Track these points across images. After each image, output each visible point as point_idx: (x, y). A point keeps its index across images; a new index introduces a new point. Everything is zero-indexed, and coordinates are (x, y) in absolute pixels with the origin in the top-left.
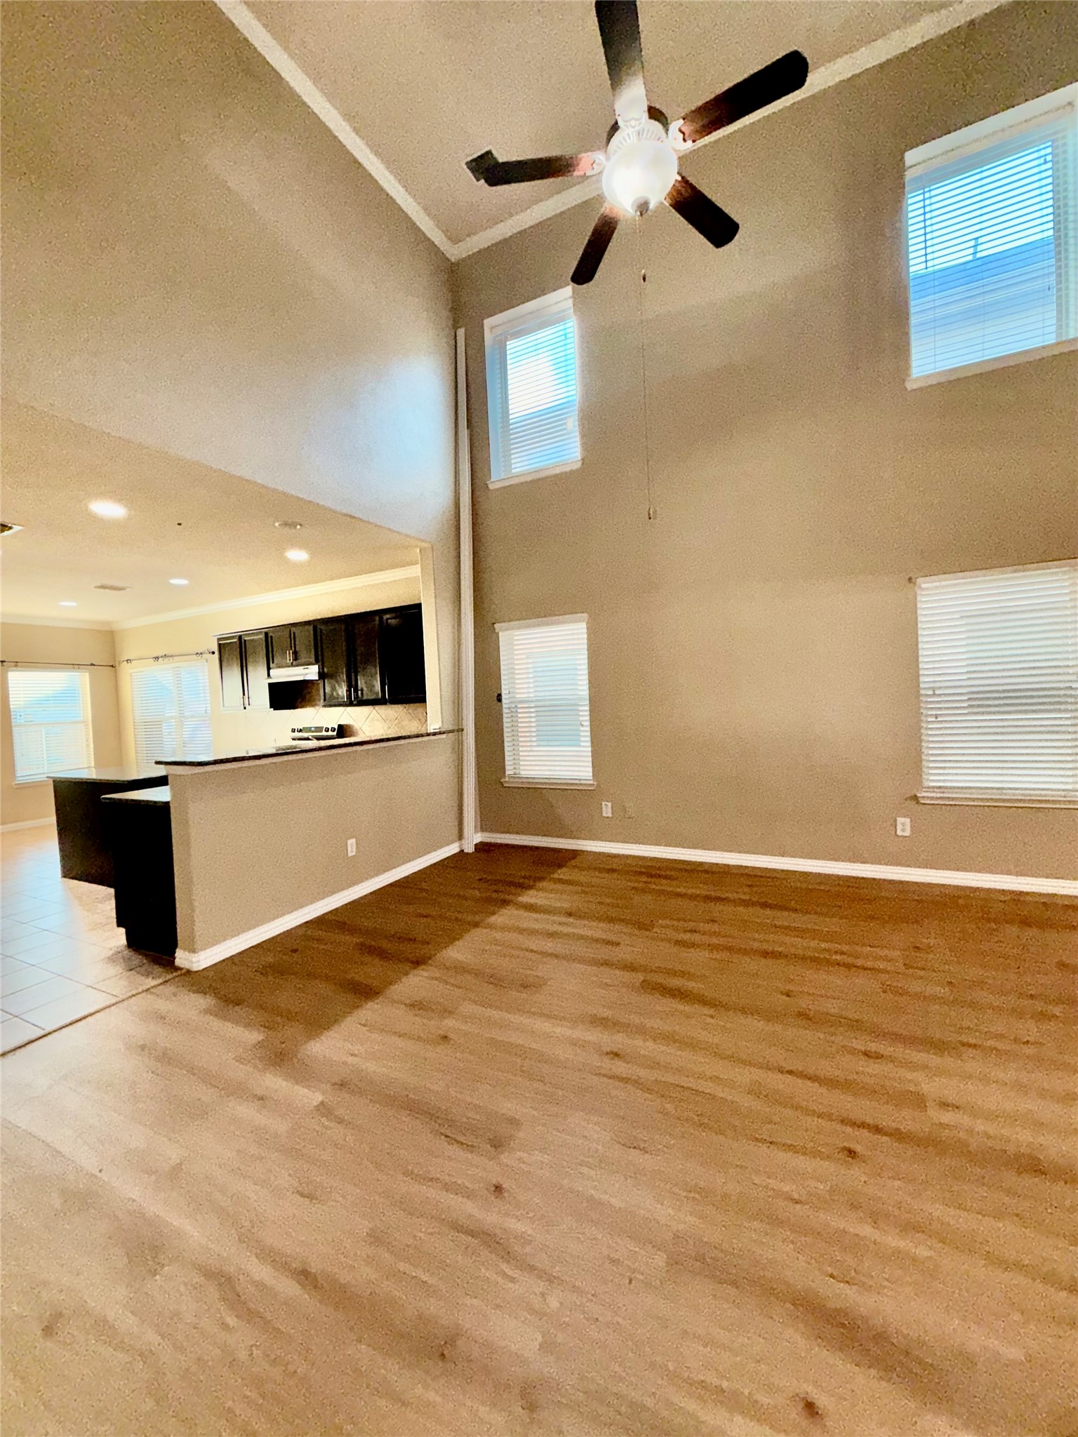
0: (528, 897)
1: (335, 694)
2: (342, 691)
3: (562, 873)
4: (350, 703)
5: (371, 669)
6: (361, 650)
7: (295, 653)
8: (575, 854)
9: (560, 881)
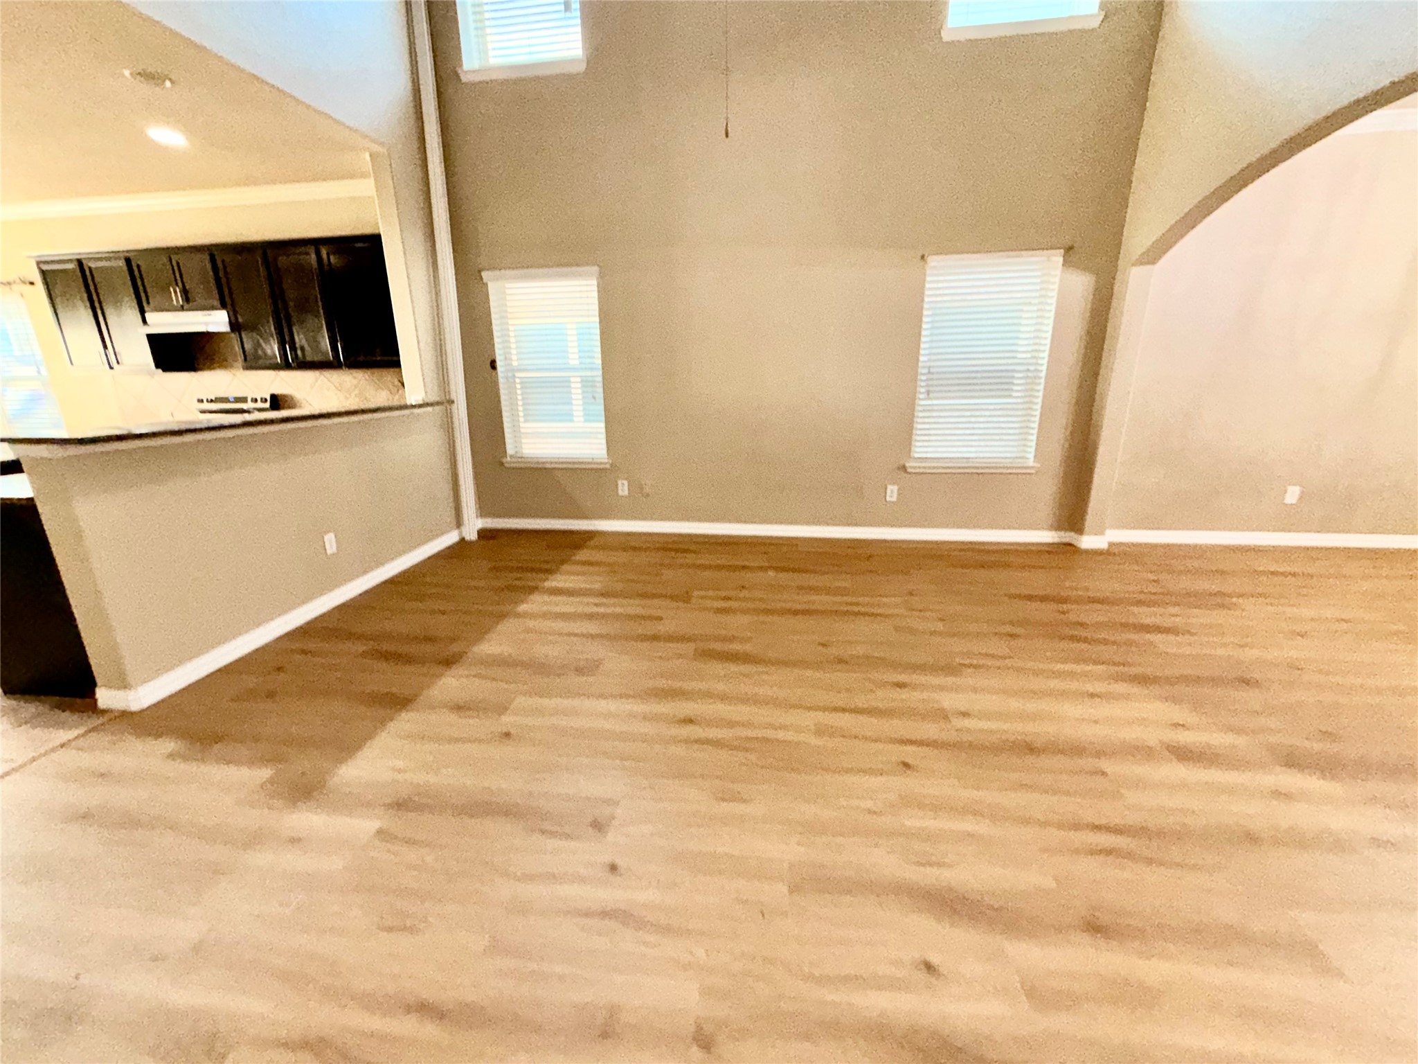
0: (557, 581)
1: (260, 352)
2: (273, 348)
3: (582, 555)
4: (286, 366)
5: (311, 321)
6: (291, 294)
7: (185, 292)
8: (590, 535)
9: (584, 563)
